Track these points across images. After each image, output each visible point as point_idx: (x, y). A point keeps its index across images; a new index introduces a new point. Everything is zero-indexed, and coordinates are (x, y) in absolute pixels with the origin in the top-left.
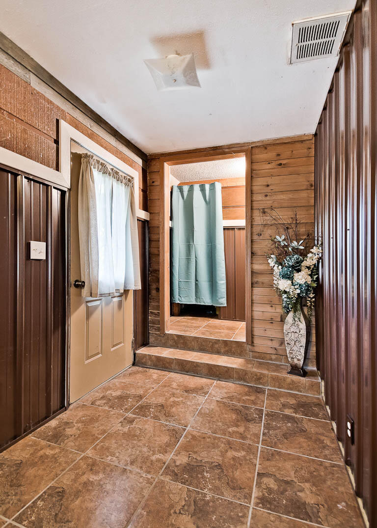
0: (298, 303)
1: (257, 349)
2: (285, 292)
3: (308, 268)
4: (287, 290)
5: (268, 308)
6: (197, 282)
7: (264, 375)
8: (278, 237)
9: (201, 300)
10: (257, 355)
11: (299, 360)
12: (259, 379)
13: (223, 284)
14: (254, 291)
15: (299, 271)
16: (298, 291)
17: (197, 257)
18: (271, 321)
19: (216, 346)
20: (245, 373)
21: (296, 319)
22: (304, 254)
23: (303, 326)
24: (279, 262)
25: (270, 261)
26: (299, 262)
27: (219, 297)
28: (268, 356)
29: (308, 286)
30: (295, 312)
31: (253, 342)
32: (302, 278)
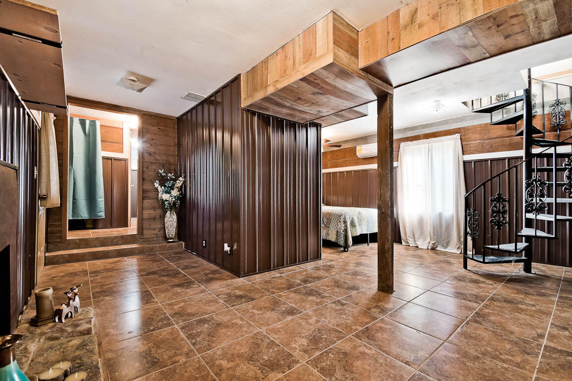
0: (173, 207)
1: (145, 236)
2: (166, 200)
3: (177, 188)
4: (168, 199)
5: (152, 212)
6: (74, 201)
7: (155, 247)
8: (160, 170)
9: (79, 215)
10: (145, 240)
11: (172, 235)
12: (152, 249)
13: (101, 201)
14: (144, 202)
15: (173, 189)
16: (174, 199)
17: (75, 178)
18: (154, 219)
19: (115, 240)
20: (143, 248)
21: (172, 214)
22: (175, 180)
23: (175, 217)
24: (161, 185)
25: (155, 184)
26: (174, 185)
27: (98, 211)
28: (151, 239)
29: (178, 197)
30: (171, 211)
31: (142, 233)
32: (175, 193)
